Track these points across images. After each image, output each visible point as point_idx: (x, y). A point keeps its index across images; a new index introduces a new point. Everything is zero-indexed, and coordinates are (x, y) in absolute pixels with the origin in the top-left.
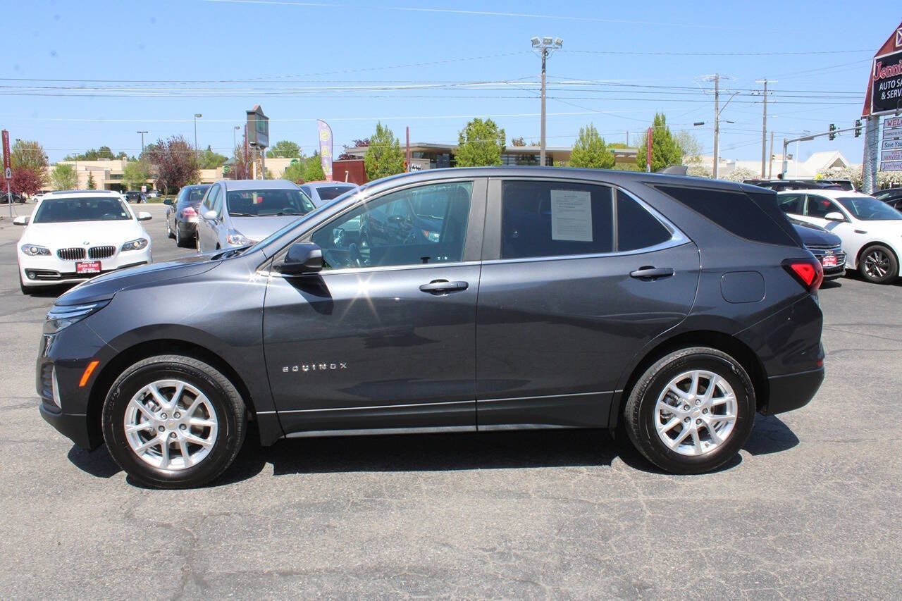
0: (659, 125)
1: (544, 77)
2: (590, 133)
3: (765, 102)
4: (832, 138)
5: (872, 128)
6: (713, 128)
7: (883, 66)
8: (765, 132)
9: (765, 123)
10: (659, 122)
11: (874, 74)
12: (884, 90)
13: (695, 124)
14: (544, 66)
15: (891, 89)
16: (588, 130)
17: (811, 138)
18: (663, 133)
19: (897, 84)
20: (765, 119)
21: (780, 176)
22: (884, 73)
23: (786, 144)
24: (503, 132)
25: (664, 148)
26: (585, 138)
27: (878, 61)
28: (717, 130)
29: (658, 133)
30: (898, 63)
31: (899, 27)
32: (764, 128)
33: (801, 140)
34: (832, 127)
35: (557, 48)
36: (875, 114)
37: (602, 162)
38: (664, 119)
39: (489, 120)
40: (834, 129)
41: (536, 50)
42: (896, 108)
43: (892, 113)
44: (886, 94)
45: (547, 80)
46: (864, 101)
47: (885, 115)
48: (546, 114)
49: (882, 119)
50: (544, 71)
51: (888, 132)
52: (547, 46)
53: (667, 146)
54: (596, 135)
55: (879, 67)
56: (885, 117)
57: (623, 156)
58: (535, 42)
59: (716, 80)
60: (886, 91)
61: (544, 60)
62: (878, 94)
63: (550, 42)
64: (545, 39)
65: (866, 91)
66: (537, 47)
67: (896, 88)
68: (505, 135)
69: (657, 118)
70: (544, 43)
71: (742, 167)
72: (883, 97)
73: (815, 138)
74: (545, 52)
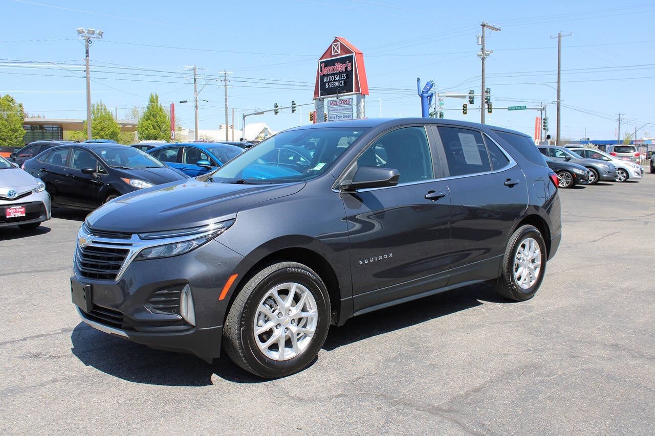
0: (153, 102)
1: (87, 61)
2: (100, 108)
3: (225, 86)
4: (276, 113)
5: (320, 106)
6: (194, 105)
7: (325, 66)
8: (226, 108)
9: (226, 102)
10: (153, 100)
11: (320, 71)
12: (327, 82)
13: (181, 102)
14: (87, 52)
15: (331, 81)
16: (98, 106)
17: (262, 113)
18: (157, 108)
19: (335, 79)
20: (226, 99)
21: (242, 139)
22: (326, 71)
23: (244, 117)
24: (21, 106)
25: (158, 119)
26: (96, 112)
27: (321, 63)
28: (196, 107)
29: (153, 108)
30: (335, 65)
31: (334, 42)
32: (226, 105)
33: (255, 114)
34: (276, 106)
35: (99, 38)
36: (322, 97)
37: (111, 130)
38: (157, 99)
39: (7, 96)
40: (277, 107)
41: (81, 38)
42: (336, 93)
43: (335, 97)
44: (329, 84)
45: (90, 63)
46: (314, 88)
47: (328, 98)
48: (91, 92)
49: (326, 101)
50: (88, 56)
51: (331, 109)
52: (91, 36)
53: (161, 118)
54: (105, 109)
55: (323, 67)
56: (327, 100)
57: (131, 126)
58: (80, 32)
59: (194, 69)
60: (328, 83)
61: (87, 47)
62: (323, 84)
63: (93, 33)
64: (89, 30)
65: (315, 82)
66: (82, 36)
67: (334, 81)
68: (23, 109)
69: (152, 97)
70: (88, 33)
71: (203, 134)
72: (327, 86)
73: (265, 113)
74: (89, 41)
